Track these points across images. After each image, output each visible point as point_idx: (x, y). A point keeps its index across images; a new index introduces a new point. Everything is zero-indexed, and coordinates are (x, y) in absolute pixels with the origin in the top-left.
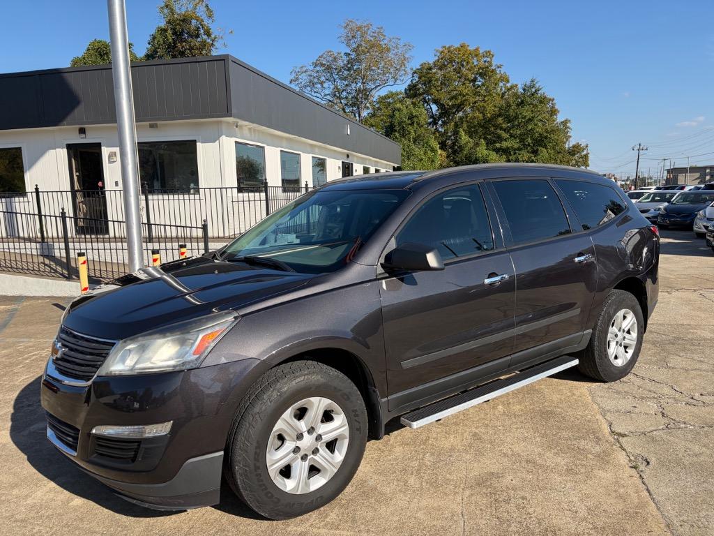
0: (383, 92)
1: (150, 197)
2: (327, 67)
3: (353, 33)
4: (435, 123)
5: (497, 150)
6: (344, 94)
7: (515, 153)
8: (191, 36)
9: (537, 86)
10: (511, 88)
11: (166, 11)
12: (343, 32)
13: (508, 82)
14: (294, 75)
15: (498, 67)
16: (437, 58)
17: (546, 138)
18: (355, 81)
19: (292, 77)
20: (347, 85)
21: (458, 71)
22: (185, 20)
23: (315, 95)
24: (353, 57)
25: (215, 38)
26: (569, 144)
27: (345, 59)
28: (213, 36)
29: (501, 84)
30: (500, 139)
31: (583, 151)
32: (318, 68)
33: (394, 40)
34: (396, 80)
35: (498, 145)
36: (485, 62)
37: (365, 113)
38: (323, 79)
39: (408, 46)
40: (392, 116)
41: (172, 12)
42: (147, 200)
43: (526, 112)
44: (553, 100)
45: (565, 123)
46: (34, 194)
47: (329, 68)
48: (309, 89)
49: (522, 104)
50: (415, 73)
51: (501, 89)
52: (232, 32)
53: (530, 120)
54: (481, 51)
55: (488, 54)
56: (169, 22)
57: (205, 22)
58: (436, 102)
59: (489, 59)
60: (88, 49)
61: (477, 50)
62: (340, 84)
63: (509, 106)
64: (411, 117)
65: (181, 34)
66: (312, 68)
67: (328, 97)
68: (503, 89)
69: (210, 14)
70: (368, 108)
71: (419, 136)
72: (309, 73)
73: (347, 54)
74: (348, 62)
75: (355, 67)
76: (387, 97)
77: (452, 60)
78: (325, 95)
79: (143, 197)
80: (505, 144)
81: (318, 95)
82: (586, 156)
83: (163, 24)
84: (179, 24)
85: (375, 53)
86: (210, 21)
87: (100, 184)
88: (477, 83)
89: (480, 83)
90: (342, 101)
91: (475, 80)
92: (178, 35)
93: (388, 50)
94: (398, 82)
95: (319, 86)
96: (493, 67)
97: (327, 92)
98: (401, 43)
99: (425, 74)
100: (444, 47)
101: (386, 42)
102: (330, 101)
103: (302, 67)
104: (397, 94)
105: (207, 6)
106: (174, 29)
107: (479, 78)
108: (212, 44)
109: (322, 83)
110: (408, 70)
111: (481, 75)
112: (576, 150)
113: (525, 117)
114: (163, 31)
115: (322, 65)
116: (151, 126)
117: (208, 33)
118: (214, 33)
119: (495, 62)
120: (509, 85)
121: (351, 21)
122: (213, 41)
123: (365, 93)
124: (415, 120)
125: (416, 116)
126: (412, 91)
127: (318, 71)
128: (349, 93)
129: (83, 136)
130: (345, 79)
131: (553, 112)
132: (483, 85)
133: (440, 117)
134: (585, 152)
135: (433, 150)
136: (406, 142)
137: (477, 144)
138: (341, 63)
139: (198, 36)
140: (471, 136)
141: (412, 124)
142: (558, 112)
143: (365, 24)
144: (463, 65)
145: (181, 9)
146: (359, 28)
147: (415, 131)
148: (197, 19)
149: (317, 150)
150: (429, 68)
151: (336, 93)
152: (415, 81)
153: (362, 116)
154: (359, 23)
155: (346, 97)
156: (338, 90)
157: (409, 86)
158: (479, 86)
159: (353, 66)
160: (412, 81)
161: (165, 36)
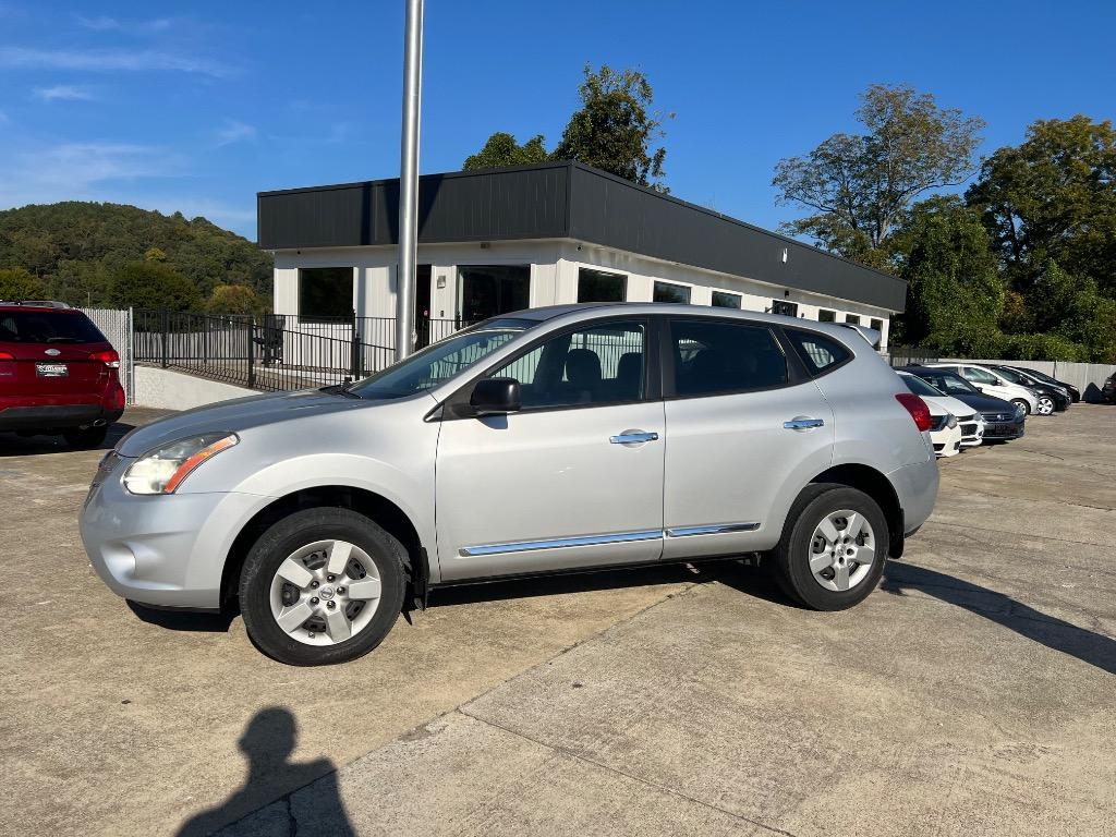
0: (924, 196)
2: (833, 159)
3: (880, 103)
6: (855, 203)
8: (617, 123)
11: (589, 91)
12: (863, 105)
14: (780, 171)
16: (1027, 140)
18: (877, 179)
19: (776, 175)
20: (864, 187)
21: (1066, 161)
22: (612, 102)
23: (810, 201)
24: (877, 142)
25: (650, 124)
27: (864, 145)
28: (646, 122)
32: (819, 162)
33: (950, 115)
34: (948, 177)
37: (888, 229)
38: (825, 177)
39: (981, 124)
40: (925, 235)
41: (596, 92)
47: (836, 161)
48: (801, 192)
50: (987, 164)
52: (673, 116)
56: (589, 107)
57: (639, 104)
58: (1020, 213)
60: (487, 146)
61: (1104, 125)
62: (852, 185)
64: (956, 237)
65: (605, 121)
66: (809, 160)
67: (831, 205)
69: (646, 94)
70: (895, 222)
71: (970, 268)
72: (805, 168)
73: (869, 139)
74: (869, 151)
75: (879, 159)
76: (929, 204)
78: (825, 202)
81: (816, 202)
83: (580, 108)
84: (602, 109)
85: (916, 134)
86: (646, 103)
87: (426, 313)
88: (1100, 181)
89: (1106, 181)
90: (854, 211)
91: (1096, 176)
92: (600, 123)
93: (939, 129)
94: (953, 181)
95: (818, 188)
97: (830, 197)
98: (964, 118)
99: (1003, 170)
100: (1040, 122)
101: (934, 116)
102: (834, 211)
103: (792, 160)
104: (948, 200)
105: (644, 82)
106: (595, 119)
107: (1104, 173)
108: (645, 133)
109: (823, 183)
110: (973, 162)
111: (1107, 166)
114: (580, 119)
115: (826, 156)
116: (483, 246)
117: (641, 119)
118: (649, 117)
121: (877, 88)
122: (647, 128)
123: (893, 198)
124: (963, 242)
125: (965, 236)
126: (977, 195)
127: (818, 167)
128: (866, 198)
130: (861, 177)
133: (1025, 241)
135: (990, 292)
136: (944, 278)
137: (1080, 287)
138: (857, 152)
139: (626, 123)
140: (1069, 272)
141: (957, 249)
143: (902, 91)
144: (1074, 152)
145: (607, 89)
146: (891, 98)
147: (962, 261)
148: (627, 100)
149: (723, 282)
150: (1012, 158)
151: (844, 199)
152: (985, 179)
153: (883, 235)
154: (890, 90)
155: (860, 205)
156: (848, 194)
157: (973, 186)
158: (1103, 187)
159: (876, 156)
160: (980, 179)
161: (582, 125)
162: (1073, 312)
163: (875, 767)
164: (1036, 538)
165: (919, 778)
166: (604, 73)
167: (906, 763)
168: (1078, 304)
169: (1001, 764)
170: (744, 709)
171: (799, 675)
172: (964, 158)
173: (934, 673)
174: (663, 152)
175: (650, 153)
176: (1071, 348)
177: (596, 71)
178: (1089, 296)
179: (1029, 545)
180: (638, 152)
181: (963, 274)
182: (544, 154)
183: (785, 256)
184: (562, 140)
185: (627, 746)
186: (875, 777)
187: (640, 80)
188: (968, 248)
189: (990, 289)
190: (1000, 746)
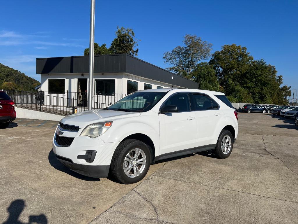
1: (99, 96)
2: (178, 52)
3: (188, 39)
4: (221, 75)
5: (244, 87)
6: (183, 63)
7: (252, 89)
8: (126, 42)
9: (264, 62)
10: (254, 62)
11: (118, 33)
12: (184, 39)
13: (253, 60)
14: (165, 55)
15: (248, 54)
16: (222, 50)
17: (267, 83)
18: (188, 58)
19: (164, 56)
20: (185, 59)
21: (231, 55)
22: (124, 36)
23: (172, 63)
24: (188, 48)
26: (281, 86)
28: (133, 42)
29: (250, 60)
30: (246, 83)
31: (288, 89)
32: (174, 53)
33: (205, 43)
35: (245, 85)
36: (243, 51)
37: (191, 70)
38: (176, 57)
39: (212, 45)
40: (201, 72)
41: (120, 33)
42: (98, 97)
43: (259, 72)
44: (274, 67)
45: (280, 77)
46: (67, 93)
47: (178, 53)
48: (170, 60)
49: (257, 69)
50: (213, 55)
51: (250, 63)
52: (140, 40)
53: (260, 75)
54: (241, 47)
55: (244, 48)
56: (119, 37)
57: (131, 37)
58: (221, 67)
59: (244, 50)
61: (239, 46)
62: (182, 59)
63: (251, 69)
64: (208, 73)
66: (172, 53)
68: (250, 62)
69: (133, 35)
70: (193, 68)
71: (211, 80)
72: (171, 55)
73: (186, 48)
74: (186, 51)
75: (189, 53)
76: (200, 64)
77: (229, 51)
78: (176, 63)
79: (97, 96)
80: (248, 85)
81: (174, 63)
82: (290, 91)
83: (116, 37)
84: (122, 38)
85: (197, 47)
86: (133, 37)
87: (86, 91)
88: (239, 60)
89: (240, 60)
90: (183, 66)
91: (238, 59)
92: (122, 42)
93: (202, 46)
94: (206, 59)
95: (174, 60)
96: (246, 54)
97: (177, 62)
98: (208, 44)
99: (217, 56)
100: (225, 45)
101: (201, 43)
102: (178, 65)
103: (168, 52)
104: (205, 63)
105: (132, 32)
106: (120, 40)
107: (240, 58)
108: (133, 45)
109: (175, 58)
110: (210, 54)
111: (240, 56)
112: (285, 89)
113: (258, 74)
114: (116, 40)
115: (176, 52)
116: (102, 74)
117: (132, 41)
118: (134, 40)
119: (247, 52)
120: (253, 61)
121: (188, 35)
122: (133, 43)
123: (193, 63)
124: (210, 74)
125: (210, 72)
126: (211, 62)
127: (174, 54)
128: (186, 63)
129: (83, 76)
130: (185, 57)
131: (274, 72)
132: (242, 61)
133: (223, 74)
134: (289, 90)
136: (205, 82)
137: (236, 85)
138: (184, 51)
139: (128, 41)
140: (233, 81)
141: (208, 75)
142: (277, 72)
143: (193, 36)
144: (233, 53)
145: (123, 33)
146: (191, 38)
147: (209, 78)
148: (128, 36)
149: (159, 84)
150: (219, 54)
151: (181, 62)
152: (213, 59)
153: (190, 71)
154: (191, 36)
155: (184, 64)
156: (181, 61)
157: (210, 60)
158: (239, 61)
159: (188, 52)
160: (212, 59)
161: (117, 42)
162: (235, 91)
163: (234, 179)
164: (242, 141)
165: (242, 180)
166: (122, 28)
167: (239, 178)
168: (236, 88)
169: (254, 177)
170: (206, 172)
171: (212, 166)
172: (208, 53)
173: (236, 164)
174: (138, 50)
175: (134, 49)
176: (235, 99)
177: (120, 28)
178: (238, 87)
179: (242, 142)
180: (131, 49)
181: (210, 81)
182: (106, 49)
183: (173, 77)
184: (111, 45)
185: (188, 179)
186: (235, 180)
187: (131, 31)
188: (211, 75)
189: (216, 85)
190: (253, 175)
